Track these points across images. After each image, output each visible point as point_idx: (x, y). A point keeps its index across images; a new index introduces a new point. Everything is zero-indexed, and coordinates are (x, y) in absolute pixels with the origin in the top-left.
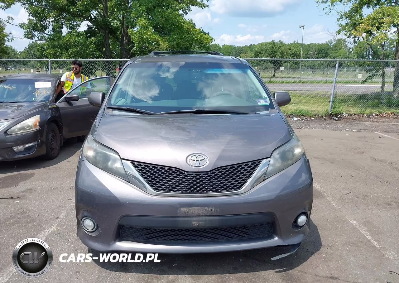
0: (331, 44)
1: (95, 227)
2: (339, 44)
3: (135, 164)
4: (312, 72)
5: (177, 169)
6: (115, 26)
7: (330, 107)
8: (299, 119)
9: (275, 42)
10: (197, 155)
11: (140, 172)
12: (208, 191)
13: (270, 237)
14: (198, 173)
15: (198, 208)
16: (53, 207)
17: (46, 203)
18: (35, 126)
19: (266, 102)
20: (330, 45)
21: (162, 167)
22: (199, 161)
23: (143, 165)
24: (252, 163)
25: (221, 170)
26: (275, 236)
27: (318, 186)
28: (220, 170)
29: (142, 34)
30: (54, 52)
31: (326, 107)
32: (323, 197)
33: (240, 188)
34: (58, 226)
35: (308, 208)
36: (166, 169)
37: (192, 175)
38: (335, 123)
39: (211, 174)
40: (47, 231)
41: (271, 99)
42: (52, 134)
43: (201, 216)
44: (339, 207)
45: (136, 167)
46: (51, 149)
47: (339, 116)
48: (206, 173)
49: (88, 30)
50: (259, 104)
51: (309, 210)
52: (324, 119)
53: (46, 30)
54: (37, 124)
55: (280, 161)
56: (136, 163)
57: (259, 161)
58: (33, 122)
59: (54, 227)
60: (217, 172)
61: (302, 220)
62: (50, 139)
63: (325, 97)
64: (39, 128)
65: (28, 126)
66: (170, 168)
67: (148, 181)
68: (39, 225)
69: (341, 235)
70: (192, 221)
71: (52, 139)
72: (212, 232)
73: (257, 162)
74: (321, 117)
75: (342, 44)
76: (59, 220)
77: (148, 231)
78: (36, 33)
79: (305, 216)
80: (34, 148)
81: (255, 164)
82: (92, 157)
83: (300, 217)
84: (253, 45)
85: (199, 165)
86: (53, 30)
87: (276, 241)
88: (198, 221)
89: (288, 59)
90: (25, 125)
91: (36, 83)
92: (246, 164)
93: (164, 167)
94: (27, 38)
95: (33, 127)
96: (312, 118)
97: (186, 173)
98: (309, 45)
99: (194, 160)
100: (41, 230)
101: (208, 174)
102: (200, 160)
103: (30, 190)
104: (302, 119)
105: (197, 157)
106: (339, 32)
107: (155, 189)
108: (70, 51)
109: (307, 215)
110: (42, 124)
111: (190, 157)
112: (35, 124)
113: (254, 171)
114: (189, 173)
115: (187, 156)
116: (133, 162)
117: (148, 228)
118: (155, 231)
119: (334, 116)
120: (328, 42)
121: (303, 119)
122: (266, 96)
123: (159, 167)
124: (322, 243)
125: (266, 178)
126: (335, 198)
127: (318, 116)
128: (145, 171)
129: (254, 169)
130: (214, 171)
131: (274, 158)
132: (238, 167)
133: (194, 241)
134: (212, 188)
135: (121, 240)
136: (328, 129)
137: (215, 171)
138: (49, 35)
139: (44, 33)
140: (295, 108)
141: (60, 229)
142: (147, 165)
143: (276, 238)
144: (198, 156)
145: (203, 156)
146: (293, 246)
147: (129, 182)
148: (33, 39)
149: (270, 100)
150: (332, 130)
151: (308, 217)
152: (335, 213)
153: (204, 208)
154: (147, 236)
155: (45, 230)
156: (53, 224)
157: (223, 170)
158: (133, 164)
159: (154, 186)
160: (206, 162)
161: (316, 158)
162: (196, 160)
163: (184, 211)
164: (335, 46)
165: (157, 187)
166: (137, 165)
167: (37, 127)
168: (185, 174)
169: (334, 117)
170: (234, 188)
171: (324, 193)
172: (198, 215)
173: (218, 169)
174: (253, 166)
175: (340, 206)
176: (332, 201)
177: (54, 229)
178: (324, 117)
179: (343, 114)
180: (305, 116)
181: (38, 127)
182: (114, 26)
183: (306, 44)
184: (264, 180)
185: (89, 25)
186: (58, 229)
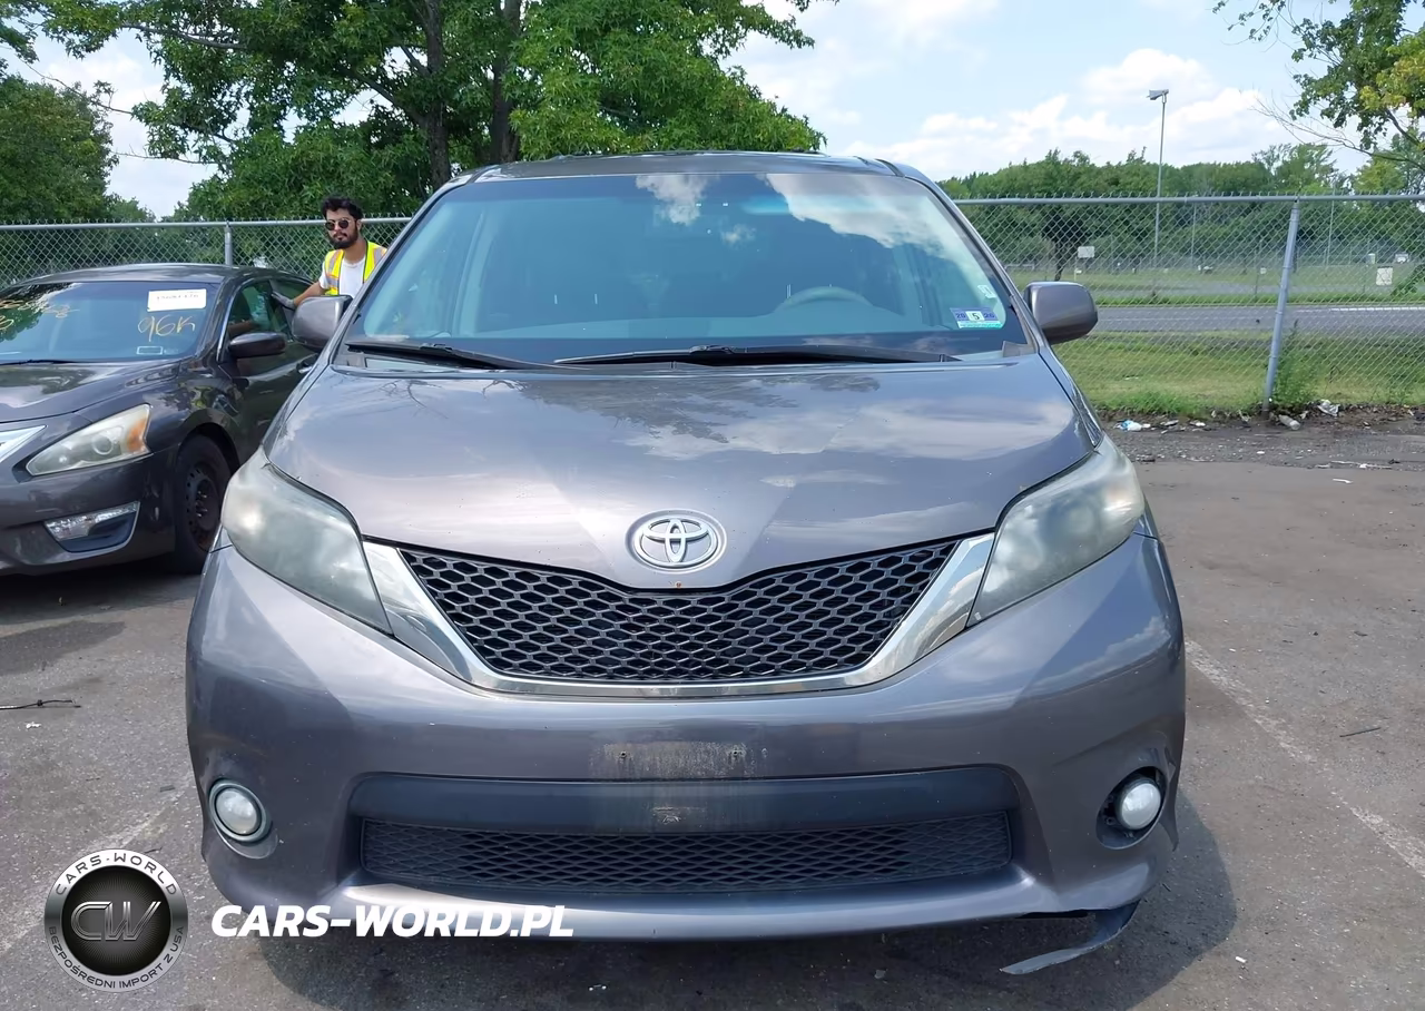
0: (1270, 164)
1: (264, 823)
2: (1304, 162)
3: (414, 559)
4: (1199, 268)
5: (591, 580)
6: (467, 103)
7: (1268, 378)
8: (1148, 426)
9: (1061, 158)
10: (675, 520)
11: (434, 594)
12: (722, 670)
13: (1000, 875)
14: (678, 595)
15: (677, 744)
16: (163, 746)
17: (138, 733)
18: (132, 442)
19: (989, 316)
20: (1269, 169)
21: (527, 570)
22: (683, 542)
23: (450, 562)
24: (915, 552)
25: (778, 582)
26: (1023, 873)
27: (1216, 672)
28: (772, 581)
29: (558, 127)
30: (251, 198)
31: (1251, 385)
32: (1240, 713)
33: (859, 660)
34: (162, 818)
35: (1166, 750)
36: (544, 577)
37: (653, 602)
38: (1289, 442)
39: (734, 598)
40: (114, 840)
41: (1012, 308)
42: (200, 476)
43: (690, 779)
44: (1309, 757)
45: (418, 571)
46: (194, 533)
47: (1303, 416)
48: (711, 594)
49: (376, 122)
50: (961, 324)
51: (1170, 761)
52: (1246, 425)
53: (226, 123)
54: (141, 438)
55: (1038, 545)
56: (420, 557)
57: (947, 544)
58: (125, 429)
59: (146, 824)
60: (760, 593)
61: (1140, 801)
62: (192, 497)
63: (1250, 350)
64: (148, 451)
65: (105, 444)
66: (559, 575)
67: (469, 629)
68: (92, 814)
69: (1317, 873)
70: (652, 800)
71: (198, 498)
72: (744, 852)
73: (936, 551)
74: (1231, 417)
75: (1312, 163)
76: (173, 796)
77: (472, 842)
78: (192, 136)
79: (1156, 785)
80: (127, 525)
81: (928, 558)
82: (253, 533)
83: (1130, 788)
84: (981, 175)
85: (681, 561)
86: (253, 125)
87: (1025, 893)
88: (677, 801)
89: (1100, 199)
90: (94, 440)
91: (152, 295)
92: (890, 556)
93: (536, 572)
94: (159, 155)
95: (122, 449)
96: (1198, 424)
97: (626, 596)
98: (1188, 170)
99: (663, 541)
100: (95, 836)
101: (722, 599)
102: (689, 541)
103: (93, 682)
104: (1160, 427)
105: (675, 527)
106: (1303, 107)
107: (497, 665)
108: (308, 192)
109: (1163, 780)
110: (158, 437)
111: (644, 530)
112: (130, 435)
113: (922, 588)
114: (641, 597)
115: (629, 526)
116: (408, 551)
117: (473, 831)
118: (501, 844)
119: (1284, 414)
120: (1259, 157)
121: (1163, 428)
122: (993, 295)
123: (512, 573)
124: (1239, 906)
125: (979, 618)
126: (1290, 720)
127: (1219, 413)
128: (454, 588)
129: (922, 581)
130: (746, 587)
131: (1016, 535)
132: (852, 569)
133: (668, 887)
134: (737, 661)
135: (368, 878)
136: (1262, 459)
137: (751, 586)
138: (237, 143)
139: (219, 136)
140: (1135, 389)
141: (166, 831)
142: (465, 560)
143: (1028, 881)
144: (679, 524)
145: (698, 524)
146: (1105, 917)
147: (392, 636)
148: (181, 156)
149: (1010, 308)
150: (1275, 463)
151: (1167, 790)
152: (1291, 781)
153: (702, 746)
154: (470, 863)
155: (110, 833)
156: (146, 811)
157: (784, 581)
158: (409, 559)
159: (493, 653)
160: (711, 551)
161: (1212, 567)
162: (668, 542)
163: (617, 757)
164: (1286, 171)
165: (504, 654)
166: (425, 561)
167: (139, 446)
168: (619, 599)
169: (1284, 418)
170: (835, 661)
171: (1242, 701)
172: (676, 776)
173: (762, 578)
174: (919, 568)
175: (1310, 753)
176: (1280, 732)
177: (144, 831)
178: (1246, 419)
179: (1320, 407)
180: (1172, 416)
181: (144, 449)
182: (464, 103)
183: (1178, 165)
184: (966, 629)
185: (377, 106)
186: (161, 831)
